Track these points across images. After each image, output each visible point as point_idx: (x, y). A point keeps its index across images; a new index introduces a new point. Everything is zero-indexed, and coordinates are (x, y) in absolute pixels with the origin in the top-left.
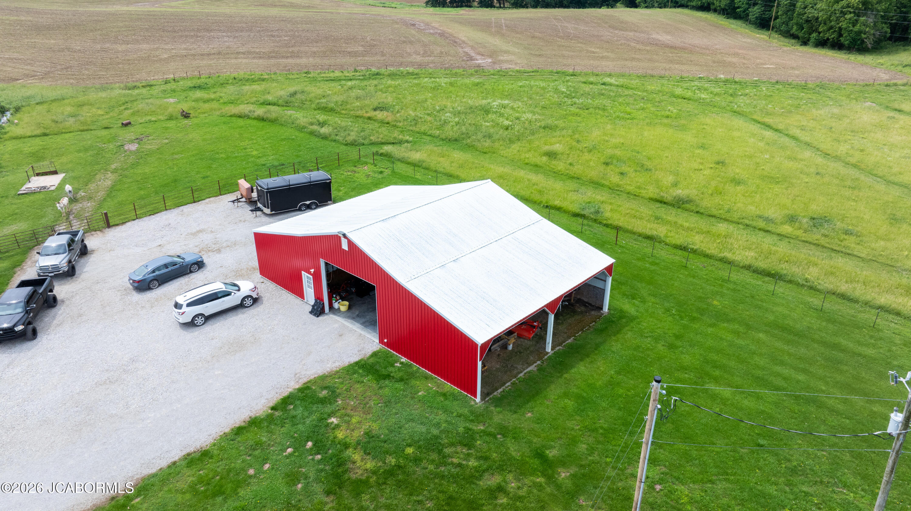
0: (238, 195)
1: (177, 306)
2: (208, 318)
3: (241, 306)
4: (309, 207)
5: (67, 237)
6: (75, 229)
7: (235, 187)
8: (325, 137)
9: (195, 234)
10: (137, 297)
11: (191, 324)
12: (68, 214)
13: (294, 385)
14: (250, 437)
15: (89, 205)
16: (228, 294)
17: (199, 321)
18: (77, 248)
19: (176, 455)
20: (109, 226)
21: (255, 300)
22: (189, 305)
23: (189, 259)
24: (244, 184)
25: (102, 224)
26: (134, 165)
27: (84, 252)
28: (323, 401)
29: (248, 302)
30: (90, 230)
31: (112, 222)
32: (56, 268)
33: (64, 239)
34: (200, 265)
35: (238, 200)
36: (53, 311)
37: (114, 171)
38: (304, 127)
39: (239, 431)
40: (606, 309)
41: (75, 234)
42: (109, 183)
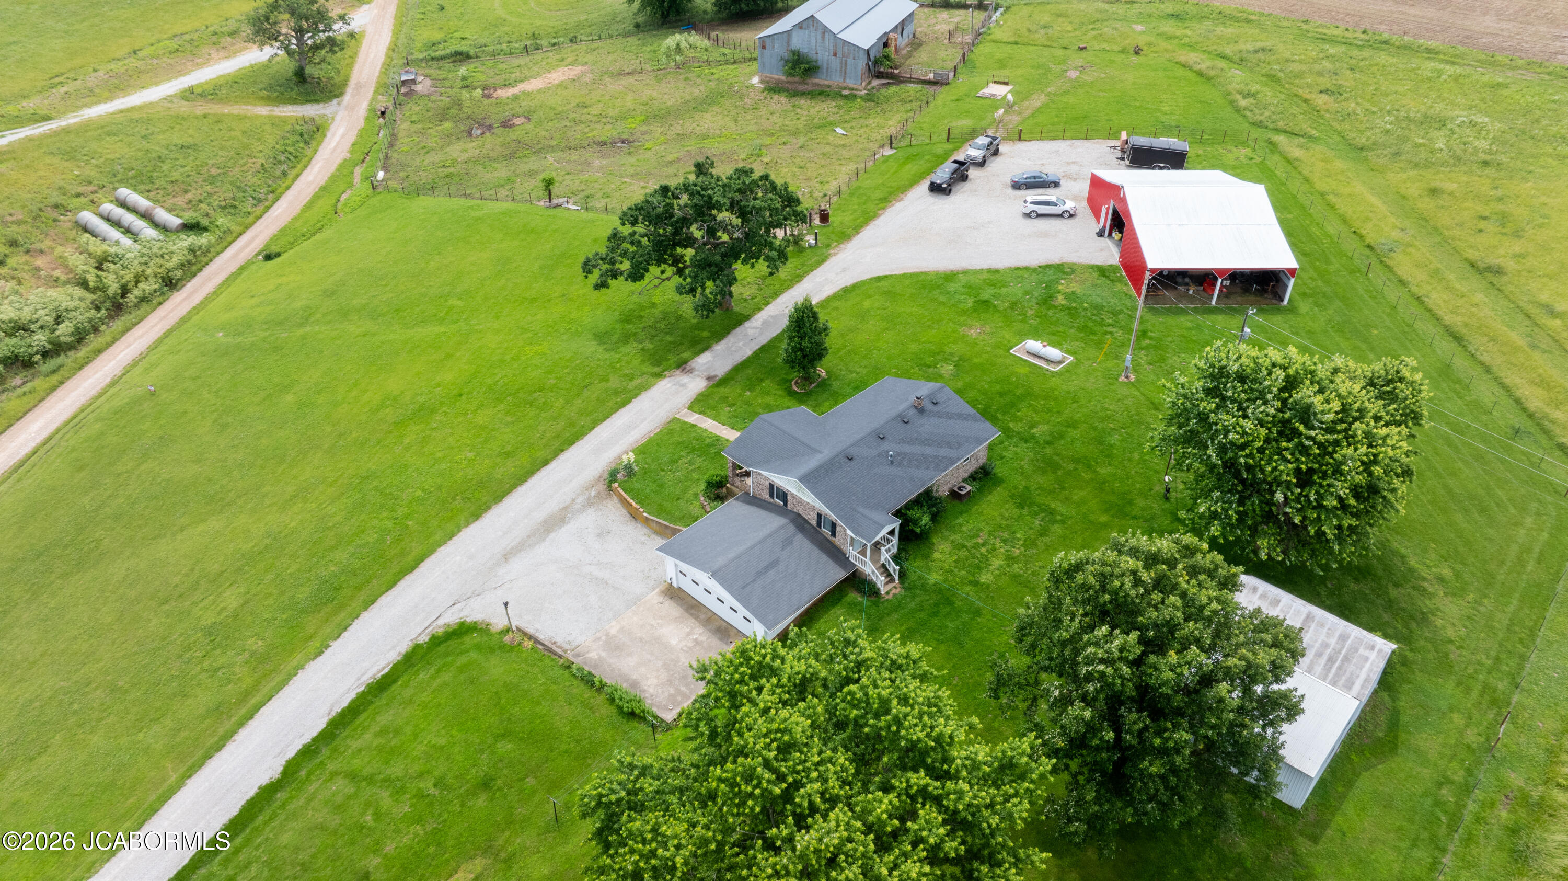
0: (1118, 143)
1: (1025, 202)
2: (1039, 216)
3: (1060, 216)
4: (1161, 168)
5: (989, 139)
6: (998, 135)
7: (1117, 136)
8: (1238, 110)
9: (1068, 163)
10: (1010, 191)
11: (1028, 215)
12: (1000, 122)
13: (1057, 261)
14: (1020, 273)
15: (1016, 118)
16: (1056, 205)
17: (1034, 215)
18: (993, 148)
19: (985, 266)
20: (1020, 139)
21: (1071, 216)
22: (1032, 203)
23: (1051, 178)
24: (1124, 136)
25: (1016, 136)
26: (1066, 93)
27: (996, 153)
28: (1064, 273)
29: (1066, 215)
30: (1007, 139)
31: (1023, 137)
32: (975, 158)
33: (986, 141)
34: (1056, 184)
35: (1114, 147)
36: (963, 184)
37: (1048, 94)
38: (1229, 94)
39: (1018, 269)
40: (1286, 302)
41: (994, 139)
42: (1038, 104)
